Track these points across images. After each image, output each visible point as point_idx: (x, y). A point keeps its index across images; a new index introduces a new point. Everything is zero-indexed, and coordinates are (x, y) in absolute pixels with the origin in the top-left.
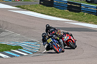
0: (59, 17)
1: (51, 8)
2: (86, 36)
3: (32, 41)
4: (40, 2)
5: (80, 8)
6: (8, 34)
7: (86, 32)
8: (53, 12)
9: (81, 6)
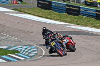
0: (58, 20)
1: (49, 11)
2: (85, 40)
3: (30, 46)
4: (38, 5)
5: (79, 11)
6: (5, 37)
7: (85, 36)
8: (51, 15)
9: (79, 9)
